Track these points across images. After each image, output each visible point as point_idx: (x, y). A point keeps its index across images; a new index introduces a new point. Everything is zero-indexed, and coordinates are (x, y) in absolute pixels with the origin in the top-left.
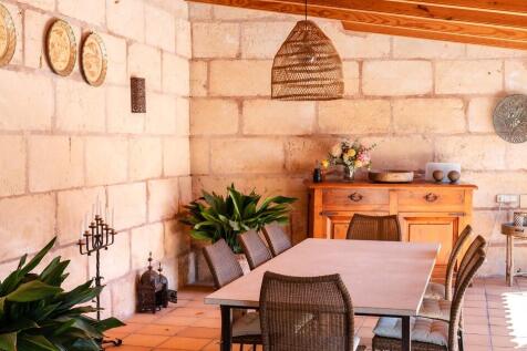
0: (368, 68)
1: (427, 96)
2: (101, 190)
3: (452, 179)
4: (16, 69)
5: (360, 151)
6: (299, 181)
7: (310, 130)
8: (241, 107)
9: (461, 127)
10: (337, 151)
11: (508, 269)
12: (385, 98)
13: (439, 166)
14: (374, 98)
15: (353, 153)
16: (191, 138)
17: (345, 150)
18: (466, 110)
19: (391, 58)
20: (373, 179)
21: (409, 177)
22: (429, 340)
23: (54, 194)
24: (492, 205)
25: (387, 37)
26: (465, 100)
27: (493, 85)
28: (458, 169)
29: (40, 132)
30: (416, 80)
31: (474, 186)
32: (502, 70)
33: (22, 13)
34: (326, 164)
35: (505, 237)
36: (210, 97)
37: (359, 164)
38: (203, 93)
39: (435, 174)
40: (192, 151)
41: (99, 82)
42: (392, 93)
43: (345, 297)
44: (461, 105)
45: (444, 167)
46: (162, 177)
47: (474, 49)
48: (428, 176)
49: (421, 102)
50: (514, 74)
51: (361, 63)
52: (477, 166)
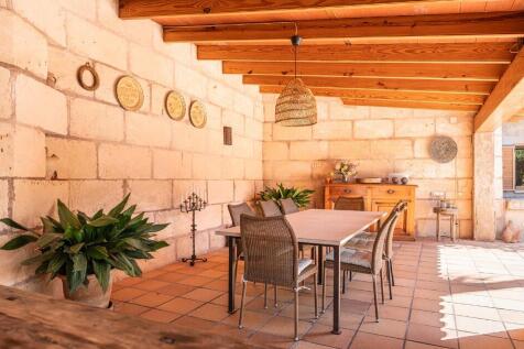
0: (357, 124)
1: (390, 138)
2: (203, 182)
3: (404, 182)
4: (145, 113)
5: (350, 166)
6: (319, 183)
7: (325, 157)
8: (289, 146)
9: (410, 154)
10: (338, 167)
11: (438, 231)
12: (366, 140)
13: (396, 175)
14: (361, 140)
15: (346, 168)
16: (263, 161)
17: (343, 166)
18: (413, 145)
19: (370, 118)
20: (358, 181)
21: (379, 180)
22: (360, 264)
23: (172, 181)
24: (428, 197)
25: (367, 107)
26: (412, 141)
27: (429, 132)
28: (407, 176)
29: (161, 148)
30: (384, 130)
31: (416, 186)
32: (434, 124)
33: (150, 85)
34: (332, 174)
35: (435, 215)
36: (273, 141)
37: (349, 173)
38: (270, 138)
39: (394, 179)
40: (264, 167)
41: (202, 126)
42: (370, 137)
43: (291, 231)
44: (410, 143)
45: (399, 176)
46: (244, 179)
47: (418, 112)
48: (390, 180)
49: (387, 142)
50: (443, 125)
51: (353, 122)
52: (420, 176)
